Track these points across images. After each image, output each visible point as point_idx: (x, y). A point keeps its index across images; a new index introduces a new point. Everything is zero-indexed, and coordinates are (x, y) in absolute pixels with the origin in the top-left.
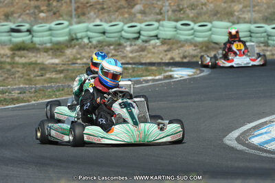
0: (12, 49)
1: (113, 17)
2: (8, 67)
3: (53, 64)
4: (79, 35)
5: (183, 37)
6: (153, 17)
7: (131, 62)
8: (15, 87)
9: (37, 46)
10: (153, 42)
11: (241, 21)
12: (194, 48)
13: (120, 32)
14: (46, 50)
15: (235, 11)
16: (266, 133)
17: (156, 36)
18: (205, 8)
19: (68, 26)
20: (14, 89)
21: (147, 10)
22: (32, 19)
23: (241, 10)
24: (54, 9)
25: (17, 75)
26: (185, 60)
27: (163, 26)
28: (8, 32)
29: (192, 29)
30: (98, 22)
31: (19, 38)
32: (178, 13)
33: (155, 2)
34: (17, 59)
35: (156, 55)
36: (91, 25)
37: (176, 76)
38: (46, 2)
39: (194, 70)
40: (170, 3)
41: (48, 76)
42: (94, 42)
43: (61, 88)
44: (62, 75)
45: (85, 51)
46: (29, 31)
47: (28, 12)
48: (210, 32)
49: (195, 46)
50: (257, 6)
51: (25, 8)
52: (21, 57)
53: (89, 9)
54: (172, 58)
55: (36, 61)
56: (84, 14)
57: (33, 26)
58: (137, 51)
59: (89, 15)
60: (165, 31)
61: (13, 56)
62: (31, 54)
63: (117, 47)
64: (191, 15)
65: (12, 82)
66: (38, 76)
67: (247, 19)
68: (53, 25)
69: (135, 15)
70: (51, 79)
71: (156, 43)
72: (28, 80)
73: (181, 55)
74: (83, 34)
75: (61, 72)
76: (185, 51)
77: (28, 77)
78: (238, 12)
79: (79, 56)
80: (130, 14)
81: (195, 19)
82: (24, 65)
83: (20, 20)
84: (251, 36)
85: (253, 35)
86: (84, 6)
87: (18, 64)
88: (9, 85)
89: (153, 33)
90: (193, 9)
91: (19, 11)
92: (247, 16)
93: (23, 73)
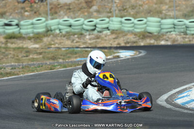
0: (6, 38)
1: (77, 15)
2: (3, 50)
3: (35, 48)
4: (53, 28)
5: (126, 29)
6: (105, 14)
7: (90, 46)
8: (8, 65)
9: (23, 36)
10: (105, 32)
11: (167, 17)
12: (134, 36)
13: (82, 25)
14: (30, 39)
15: (163, 10)
16: (186, 96)
17: (108, 28)
18: (141, 8)
19: (45, 22)
20: (7, 66)
21: (101, 10)
22: (19, 16)
23: (167, 9)
24: (35, 10)
25: (9, 56)
26: (128, 45)
27: (112, 21)
28: (3, 26)
29: (133, 23)
30: (66, 18)
31: (10, 30)
32: (123, 12)
33: (106, 4)
34: (9, 45)
35: (107, 41)
36: (61, 21)
37: (121, 56)
38: (30, 4)
39: (134, 52)
40: (117, 5)
41: (31, 56)
42: (64, 32)
43: (41, 65)
44: (41, 56)
45: (57, 39)
46: (17, 25)
47: (16, 11)
48: (145, 25)
49: (135, 35)
50: (178, 6)
51: (15, 8)
52: (12, 43)
53: (59, 9)
54: (119, 44)
55: (23, 46)
56: (56, 13)
57: (20, 21)
58: (94, 39)
59: (59, 14)
60: (113, 24)
61: (6, 43)
62: (19, 42)
63: (80, 36)
64: (132, 13)
65: (6, 61)
66: (25, 57)
67: (172, 16)
68: (34, 21)
69: (92, 13)
70: (34, 59)
71: (107, 33)
72: (17, 59)
73: (125, 41)
74: (56, 27)
75: (40, 54)
76: (128, 39)
77: (17, 58)
78: (165, 10)
79: (53, 43)
80: (89, 12)
81: (135, 16)
82: (14, 49)
83: (11, 17)
84: (174, 28)
85: (176, 27)
86: (56, 7)
87: (10, 48)
88: (4, 63)
89: (105, 26)
90: (134, 9)
91: (11, 10)
92: (171, 14)
93: (14, 55)
